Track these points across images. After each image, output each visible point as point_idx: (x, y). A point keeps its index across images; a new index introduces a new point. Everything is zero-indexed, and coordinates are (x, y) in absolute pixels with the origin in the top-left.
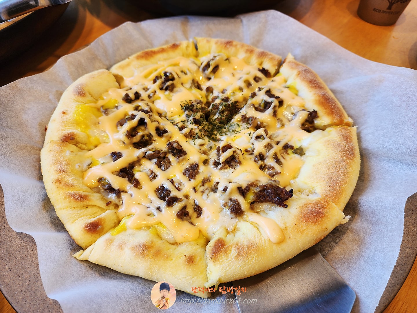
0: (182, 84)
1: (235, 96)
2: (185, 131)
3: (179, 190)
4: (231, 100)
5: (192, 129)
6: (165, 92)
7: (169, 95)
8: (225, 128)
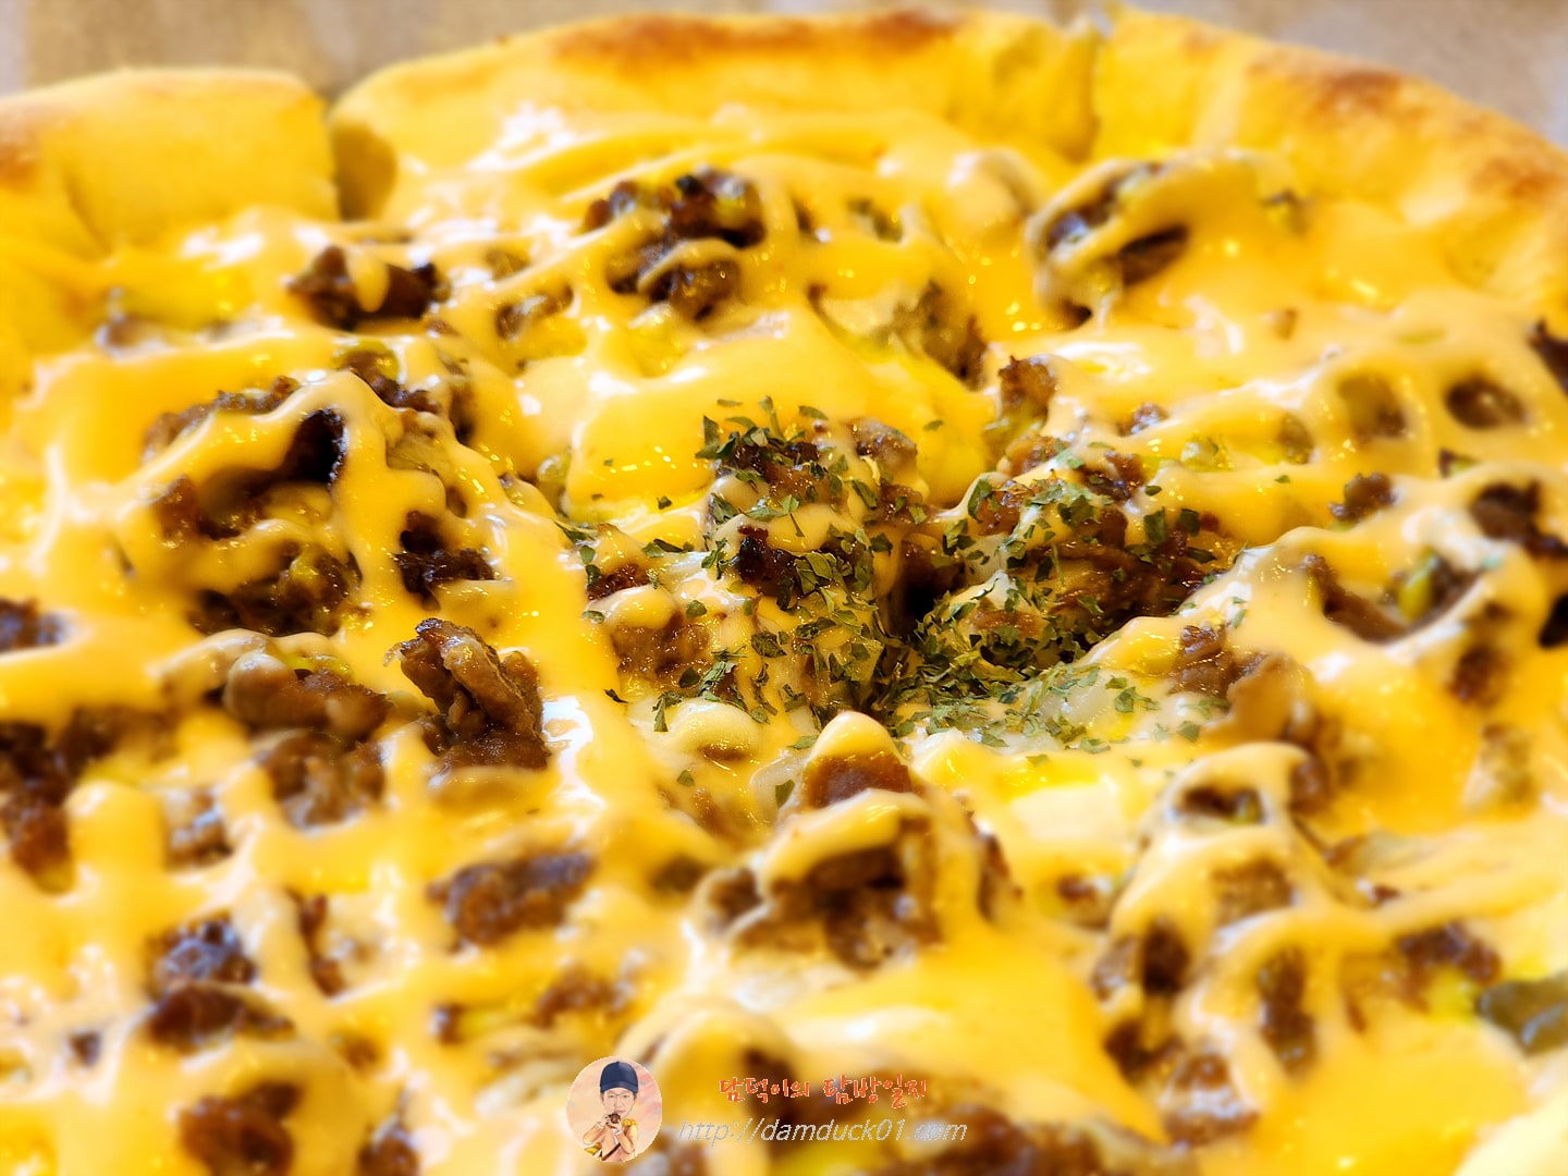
0: (815, 293)
1: (1208, 477)
2: (631, 603)
3: (327, 980)
4: (1153, 491)
5: (697, 610)
6: (635, 315)
7: (664, 335)
8: (1009, 699)
